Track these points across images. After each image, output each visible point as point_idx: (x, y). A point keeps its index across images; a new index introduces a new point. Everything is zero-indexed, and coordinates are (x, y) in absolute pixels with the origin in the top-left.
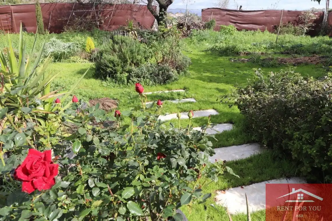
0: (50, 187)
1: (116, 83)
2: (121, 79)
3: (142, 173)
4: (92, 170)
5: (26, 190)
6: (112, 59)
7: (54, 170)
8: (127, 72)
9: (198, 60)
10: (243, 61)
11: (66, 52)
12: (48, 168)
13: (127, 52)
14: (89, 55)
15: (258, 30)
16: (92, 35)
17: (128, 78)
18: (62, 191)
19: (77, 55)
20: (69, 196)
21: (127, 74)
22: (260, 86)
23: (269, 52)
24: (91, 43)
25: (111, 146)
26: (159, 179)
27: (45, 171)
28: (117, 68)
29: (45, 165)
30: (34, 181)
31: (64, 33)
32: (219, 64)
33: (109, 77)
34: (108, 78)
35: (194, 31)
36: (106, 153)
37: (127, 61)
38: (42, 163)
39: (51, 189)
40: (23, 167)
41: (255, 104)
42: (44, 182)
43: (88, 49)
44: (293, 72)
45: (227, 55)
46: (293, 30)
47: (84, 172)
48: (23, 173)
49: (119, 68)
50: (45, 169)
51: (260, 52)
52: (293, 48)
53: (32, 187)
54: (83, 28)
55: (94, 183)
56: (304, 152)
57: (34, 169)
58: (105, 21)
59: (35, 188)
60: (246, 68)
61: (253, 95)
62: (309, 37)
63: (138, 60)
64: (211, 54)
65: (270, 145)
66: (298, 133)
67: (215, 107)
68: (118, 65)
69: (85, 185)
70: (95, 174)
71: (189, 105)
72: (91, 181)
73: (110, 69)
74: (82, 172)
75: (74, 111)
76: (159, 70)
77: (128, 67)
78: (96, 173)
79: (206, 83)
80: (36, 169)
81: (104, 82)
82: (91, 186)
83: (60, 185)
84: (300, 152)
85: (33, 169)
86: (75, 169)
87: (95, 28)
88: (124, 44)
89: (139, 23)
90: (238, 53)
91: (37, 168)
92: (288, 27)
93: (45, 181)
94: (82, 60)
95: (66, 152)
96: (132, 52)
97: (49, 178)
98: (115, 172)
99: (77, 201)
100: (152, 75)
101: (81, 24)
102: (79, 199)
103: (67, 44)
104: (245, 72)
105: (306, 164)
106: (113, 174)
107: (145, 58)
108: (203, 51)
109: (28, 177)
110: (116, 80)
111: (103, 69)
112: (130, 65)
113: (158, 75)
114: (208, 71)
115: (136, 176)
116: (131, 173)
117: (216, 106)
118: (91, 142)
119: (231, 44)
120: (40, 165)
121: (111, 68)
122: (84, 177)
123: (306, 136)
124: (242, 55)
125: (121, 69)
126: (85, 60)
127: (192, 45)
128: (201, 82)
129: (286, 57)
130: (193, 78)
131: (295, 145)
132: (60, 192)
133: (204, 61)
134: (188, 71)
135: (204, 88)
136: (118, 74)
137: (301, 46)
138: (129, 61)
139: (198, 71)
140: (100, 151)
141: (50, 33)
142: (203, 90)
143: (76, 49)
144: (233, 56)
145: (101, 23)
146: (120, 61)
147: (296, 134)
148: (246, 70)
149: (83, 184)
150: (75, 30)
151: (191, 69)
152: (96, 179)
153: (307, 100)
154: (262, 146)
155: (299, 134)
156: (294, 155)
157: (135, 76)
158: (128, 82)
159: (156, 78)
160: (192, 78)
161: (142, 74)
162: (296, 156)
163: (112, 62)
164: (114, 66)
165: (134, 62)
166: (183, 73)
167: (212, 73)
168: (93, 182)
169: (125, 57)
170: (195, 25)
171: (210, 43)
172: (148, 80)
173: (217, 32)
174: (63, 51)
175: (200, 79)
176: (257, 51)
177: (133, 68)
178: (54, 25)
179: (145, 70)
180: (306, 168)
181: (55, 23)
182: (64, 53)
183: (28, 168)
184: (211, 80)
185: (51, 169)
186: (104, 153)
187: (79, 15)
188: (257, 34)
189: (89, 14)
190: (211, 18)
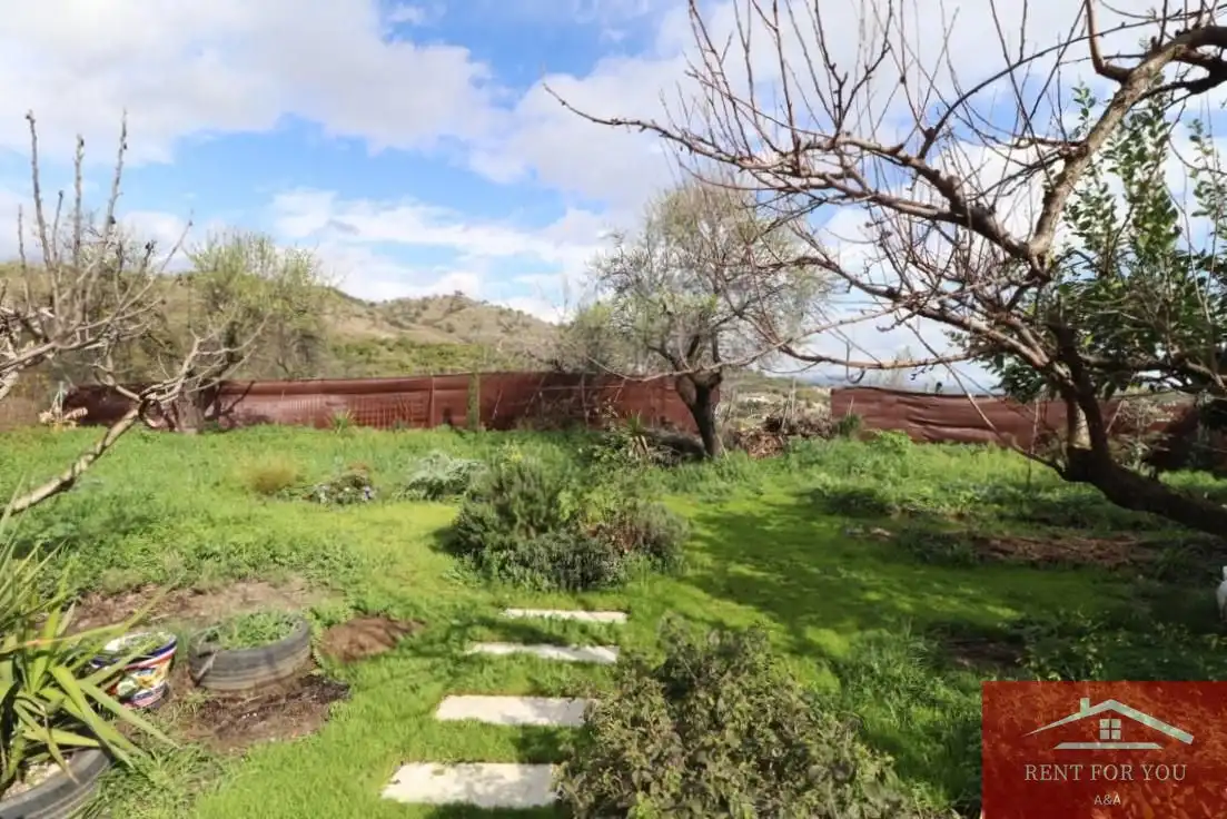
1: (476, 571)
2: (489, 563)
8: (510, 548)
15: (991, 442)
17: (502, 565)
23: (984, 512)
28: (489, 535)
35: (797, 441)
45: (848, 513)
49: (491, 538)
51: (954, 512)
58: (602, 410)
63: (546, 519)
76: (576, 553)
77: (511, 537)
100: (558, 564)
103: (460, 464)
108: (794, 494)
110: (480, 564)
121: (479, 533)
130: (685, 579)
133: (773, 526)
138: (520, 522)
139: (725, 556)
157: (517, 560)
159: (562, 572)
164: (486, 529)
165: (536, 524)
172: (539, 576)
176: (945, 508)
178: (502, 414)
181: (505, 411)
187: (550, 395)
188: (984, 455)
189: (569, 394)
190: (851, 408)
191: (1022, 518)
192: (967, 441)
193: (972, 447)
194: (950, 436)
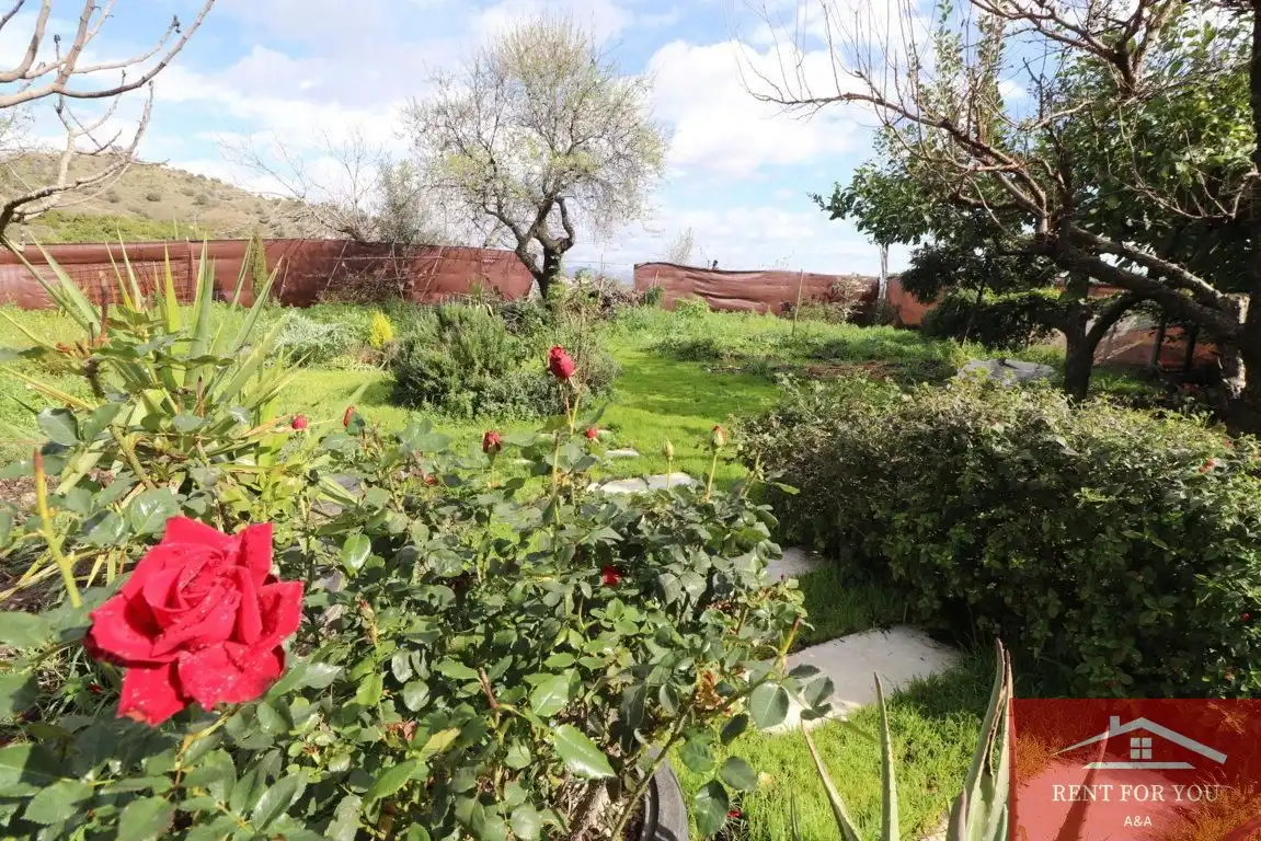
0: (261, 688)
1: (445, 414)
2: (458, 404)
3: (573, 625)
4: (409, 622)
5: (137, 708)
6: (437, 359)
7: (280, 611)
8: (473, 390)
9: (633, 368)
10: (731, 371)
11: (321, 345)
12: (256, 604)
13: (474, 342)
14: (378, 353)
15: (754, 311)
16: (387, 312)
17: (476, 404)
18: (306, 701)
19: (349, 353)
20: (329, 717)
21: (473, 395)
22: (792, 414)
23: (783, 353)
24: (383, 327)
25: (462, 549)
26: (626, 641)
27: (239, 612)
28: (448, 379)
29: (240, 587)
30: (180, 666)
31: (318, 306)
32: (681, 376)
33: (429, 400)
34: (425, 403)
35: (622, 309)
36: (450, 570)
37: (473, 363)
38: (224, 575)
39: (263, 696)
40: (129, 597)
41: (788, 455)
42: (231, 667)
43: (377, 341)
44: (864, 381)
45: (694, 359)
46: (822, 312)
47: (383, 631)
48: (127, 627)
49: (454, 381)
50: (237, 605)
51: (764, 354)
52: (829, 346)
53: (172, 692)
54: (364, 296)
55: (412, 666)
56: (923, 560)
57: (182, 601)
58: (416, 283)
59: (186, 695)
60: (740, 385)
61: (782, 434)
62: (855, 327)
63: (498, 362)
64: (660, 357)
65: (831, 552)
66: (904, 515)
67: (687, 468)
68: (451, 373)
69: (384, 674)
70: (420, 636)
71: (626, 463)
72: (400, 661)
73: (432, 383)
74: (376, 632)
75: (352, 438)
76: (550, 386)
77: (474, 379)
78: (424, 631)
79: (656, 415)
80: (193, 603)
81: (415, 413)
82: (401, 678)
83: (302, 680)
84: (911, 561)
85: (179, 606)
86: (349, 622)
87: (394, 298)
88: (465, 324)
89: (496, 288)
90: (717, 356)
91: (200, 600)
92: (813, 306)
93: (234, 663)
94: (360, 365)
95: (318, 573)
96: (485, 343)
97: (255, 650)
98: (480, 629)
99: (357, 732)
100: (535, 396)
101: (360, 286)
102: (364, 725)
103: (326, 328)
104: (739, 393)
105: (926, 592)
106: (473, 633)
107: (517, 358)
108: (641, 351)
109: (153, 643)
110: (446, 407)
111: (414, 384)
112: (481, 373)
113: (548, 396)
114: (659, 391)
115: (555, 636)
116: (532, 626)
117: (687, 464)
118: (403, 539)
119: (702, 336)
120: (213, 584)
121: (434, 379)
122: (382, 649)
123: (924, 521)
124: (726, 360)
125: (459, 383)
126: (367, 366)
127: (616, 337)
128: (647, 412)
129: (819, 366)
130: (628, 405)
131: (900, 547)
132: (299, 705)
133: (647, 371)
134: (615, 390)
135: (654, 425)
136: (452, 395)
137: (845, 343)
138: (479, 364)
139: (635, 391)
140: (432, 563)
141: (284, 306)
142: (654, 430)
143: (346, 337)
144: (708, 360)
145: (407, 286)
146: (457, 362)
147: (900, 519)
148: (741, 390)
149: (378, 672)
150: (345, 300)
151: (620, 387)
152: (417, 653)
153: (920, 436)
154: (808, 555)
155: (906, 518)
156: (898, 572)
157: (492, 398)
158: (475, 412)
159: (542, 403)
160: (625, 406)
161: (509, 394)
162: (902, 571)
163: (437, 366)
164: (442, 375)
165: (491, 366)
166: (604, 393)
167: (668, 393)
168: (408, 665)
169: (467, 356)
170: (621, 297)
171: (655, 334)
172: (523, 408)
173: (669, 313)
174: (315, 342)
175: (644, 406)
176: (757, 352)
177: (488, 379)
178: (294, 289)
179: (516, 384)
180: (927, 602)
181: (297, 285)
182: (317, 347)
183: (155, 599)
184: (667, 410)
185: (268, 606)
186: (443, 569)
187: (356, 267)
188: (751, 319)
189: (380, 265)
190: (654, 282)
191: (808, 357)
192: (738, 309)
193: (741, 314)
194: (724, 306)
